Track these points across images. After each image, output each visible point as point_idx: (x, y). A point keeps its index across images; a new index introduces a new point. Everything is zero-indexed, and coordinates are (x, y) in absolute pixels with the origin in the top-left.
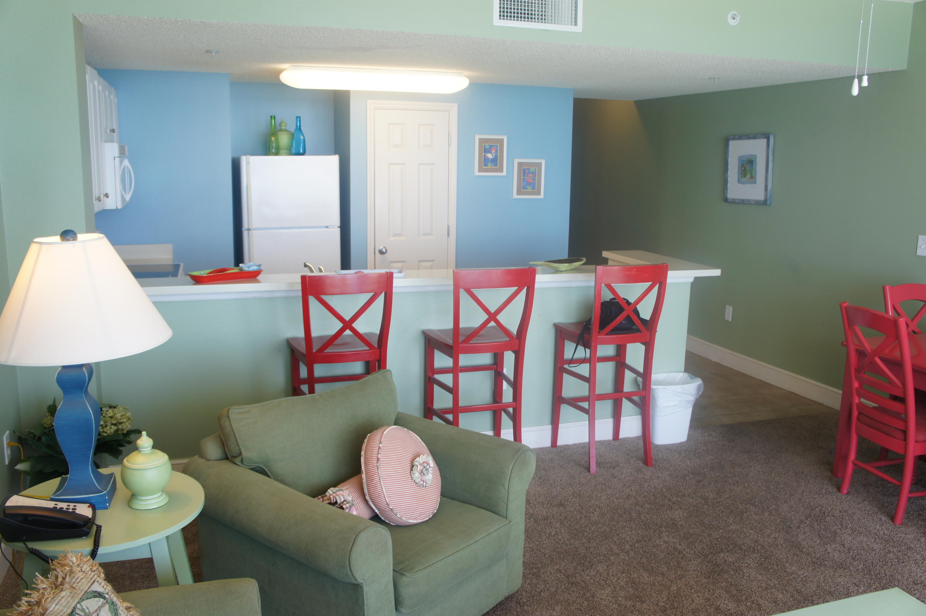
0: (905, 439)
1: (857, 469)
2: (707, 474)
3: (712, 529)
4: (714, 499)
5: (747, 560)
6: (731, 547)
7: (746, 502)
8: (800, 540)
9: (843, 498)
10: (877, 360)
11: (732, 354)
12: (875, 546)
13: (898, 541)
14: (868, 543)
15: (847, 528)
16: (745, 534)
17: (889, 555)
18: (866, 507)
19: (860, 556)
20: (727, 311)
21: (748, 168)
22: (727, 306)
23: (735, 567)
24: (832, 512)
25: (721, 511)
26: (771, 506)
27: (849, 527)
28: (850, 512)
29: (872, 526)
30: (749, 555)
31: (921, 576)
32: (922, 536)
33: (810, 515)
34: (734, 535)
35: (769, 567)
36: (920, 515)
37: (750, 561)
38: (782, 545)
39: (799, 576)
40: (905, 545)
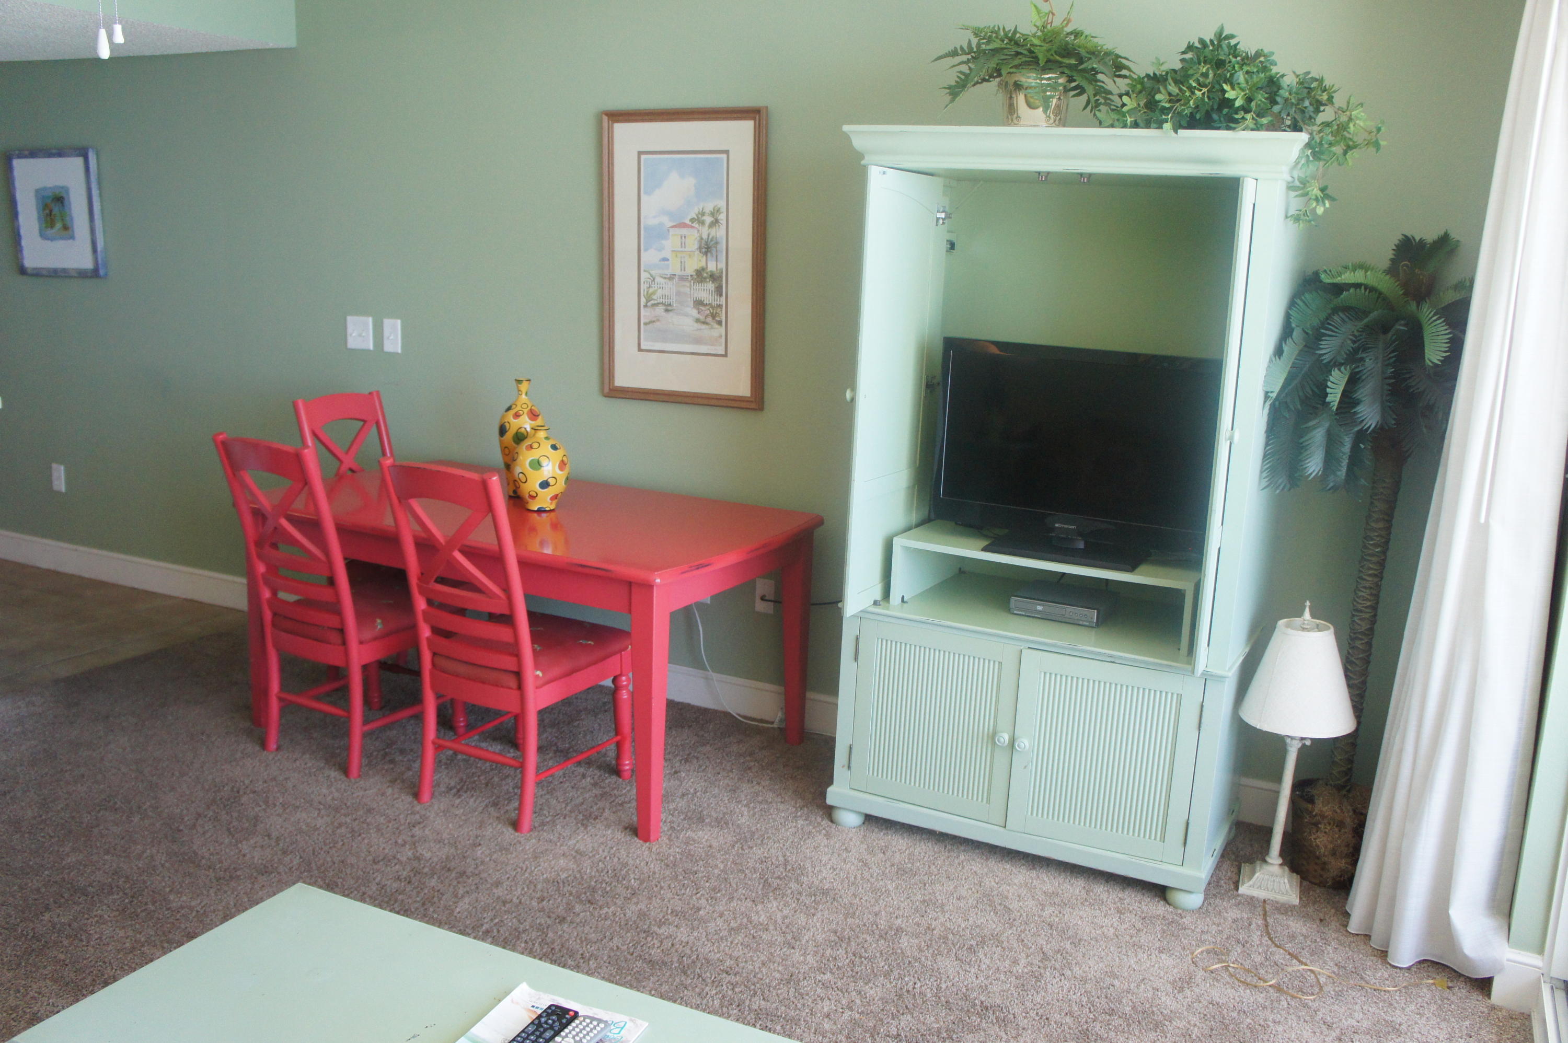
0: (344, 643)
1: (285, 704)
2: (21, 776)
3: (28, 874)
4: (35, 818)
5: (97, 911)
6: (66, 895)
7: (98, 808)
8: (195, 847)
9: (270, 758)
10: (284, 522)
11: (76, 550)
12: (320, 822)
13: (353, 804)
14: (309, 821)
15: (275, 805)
16: (94, 865)
17: (339, 831)
18: (306, 764)
19: (294, 846)
20: (55, 474)
21: (56, 211)
22: (54, 466)
23: (73, 930)
24: (251, 786)
25: (47, 837)
26: (144, 803)
27: (278, 804)
28: (281, 778)
29: (315, 792)
30: (101, 902)
31: (384, 849)
32: (388, 787)
33: (214, 801)
34: (72, 874)
35: (139, 910)
36: (386, 754)
37: (102, 910)
38: (163, 866)
39: (191, 909)
40: (363, 808)
